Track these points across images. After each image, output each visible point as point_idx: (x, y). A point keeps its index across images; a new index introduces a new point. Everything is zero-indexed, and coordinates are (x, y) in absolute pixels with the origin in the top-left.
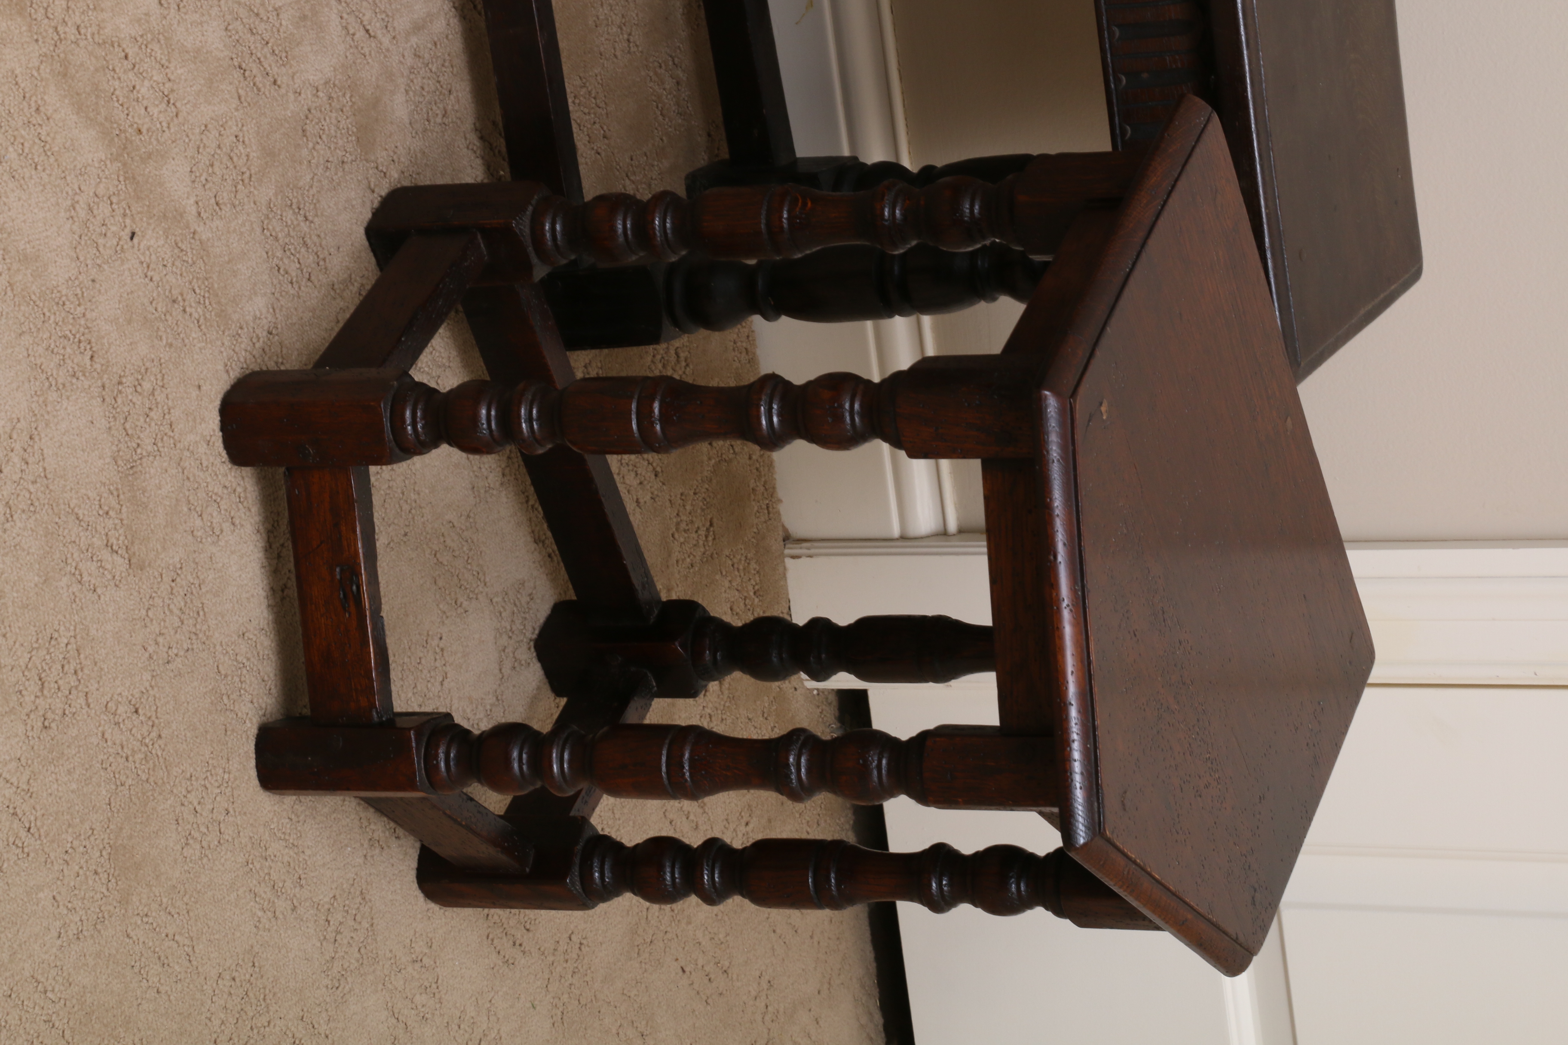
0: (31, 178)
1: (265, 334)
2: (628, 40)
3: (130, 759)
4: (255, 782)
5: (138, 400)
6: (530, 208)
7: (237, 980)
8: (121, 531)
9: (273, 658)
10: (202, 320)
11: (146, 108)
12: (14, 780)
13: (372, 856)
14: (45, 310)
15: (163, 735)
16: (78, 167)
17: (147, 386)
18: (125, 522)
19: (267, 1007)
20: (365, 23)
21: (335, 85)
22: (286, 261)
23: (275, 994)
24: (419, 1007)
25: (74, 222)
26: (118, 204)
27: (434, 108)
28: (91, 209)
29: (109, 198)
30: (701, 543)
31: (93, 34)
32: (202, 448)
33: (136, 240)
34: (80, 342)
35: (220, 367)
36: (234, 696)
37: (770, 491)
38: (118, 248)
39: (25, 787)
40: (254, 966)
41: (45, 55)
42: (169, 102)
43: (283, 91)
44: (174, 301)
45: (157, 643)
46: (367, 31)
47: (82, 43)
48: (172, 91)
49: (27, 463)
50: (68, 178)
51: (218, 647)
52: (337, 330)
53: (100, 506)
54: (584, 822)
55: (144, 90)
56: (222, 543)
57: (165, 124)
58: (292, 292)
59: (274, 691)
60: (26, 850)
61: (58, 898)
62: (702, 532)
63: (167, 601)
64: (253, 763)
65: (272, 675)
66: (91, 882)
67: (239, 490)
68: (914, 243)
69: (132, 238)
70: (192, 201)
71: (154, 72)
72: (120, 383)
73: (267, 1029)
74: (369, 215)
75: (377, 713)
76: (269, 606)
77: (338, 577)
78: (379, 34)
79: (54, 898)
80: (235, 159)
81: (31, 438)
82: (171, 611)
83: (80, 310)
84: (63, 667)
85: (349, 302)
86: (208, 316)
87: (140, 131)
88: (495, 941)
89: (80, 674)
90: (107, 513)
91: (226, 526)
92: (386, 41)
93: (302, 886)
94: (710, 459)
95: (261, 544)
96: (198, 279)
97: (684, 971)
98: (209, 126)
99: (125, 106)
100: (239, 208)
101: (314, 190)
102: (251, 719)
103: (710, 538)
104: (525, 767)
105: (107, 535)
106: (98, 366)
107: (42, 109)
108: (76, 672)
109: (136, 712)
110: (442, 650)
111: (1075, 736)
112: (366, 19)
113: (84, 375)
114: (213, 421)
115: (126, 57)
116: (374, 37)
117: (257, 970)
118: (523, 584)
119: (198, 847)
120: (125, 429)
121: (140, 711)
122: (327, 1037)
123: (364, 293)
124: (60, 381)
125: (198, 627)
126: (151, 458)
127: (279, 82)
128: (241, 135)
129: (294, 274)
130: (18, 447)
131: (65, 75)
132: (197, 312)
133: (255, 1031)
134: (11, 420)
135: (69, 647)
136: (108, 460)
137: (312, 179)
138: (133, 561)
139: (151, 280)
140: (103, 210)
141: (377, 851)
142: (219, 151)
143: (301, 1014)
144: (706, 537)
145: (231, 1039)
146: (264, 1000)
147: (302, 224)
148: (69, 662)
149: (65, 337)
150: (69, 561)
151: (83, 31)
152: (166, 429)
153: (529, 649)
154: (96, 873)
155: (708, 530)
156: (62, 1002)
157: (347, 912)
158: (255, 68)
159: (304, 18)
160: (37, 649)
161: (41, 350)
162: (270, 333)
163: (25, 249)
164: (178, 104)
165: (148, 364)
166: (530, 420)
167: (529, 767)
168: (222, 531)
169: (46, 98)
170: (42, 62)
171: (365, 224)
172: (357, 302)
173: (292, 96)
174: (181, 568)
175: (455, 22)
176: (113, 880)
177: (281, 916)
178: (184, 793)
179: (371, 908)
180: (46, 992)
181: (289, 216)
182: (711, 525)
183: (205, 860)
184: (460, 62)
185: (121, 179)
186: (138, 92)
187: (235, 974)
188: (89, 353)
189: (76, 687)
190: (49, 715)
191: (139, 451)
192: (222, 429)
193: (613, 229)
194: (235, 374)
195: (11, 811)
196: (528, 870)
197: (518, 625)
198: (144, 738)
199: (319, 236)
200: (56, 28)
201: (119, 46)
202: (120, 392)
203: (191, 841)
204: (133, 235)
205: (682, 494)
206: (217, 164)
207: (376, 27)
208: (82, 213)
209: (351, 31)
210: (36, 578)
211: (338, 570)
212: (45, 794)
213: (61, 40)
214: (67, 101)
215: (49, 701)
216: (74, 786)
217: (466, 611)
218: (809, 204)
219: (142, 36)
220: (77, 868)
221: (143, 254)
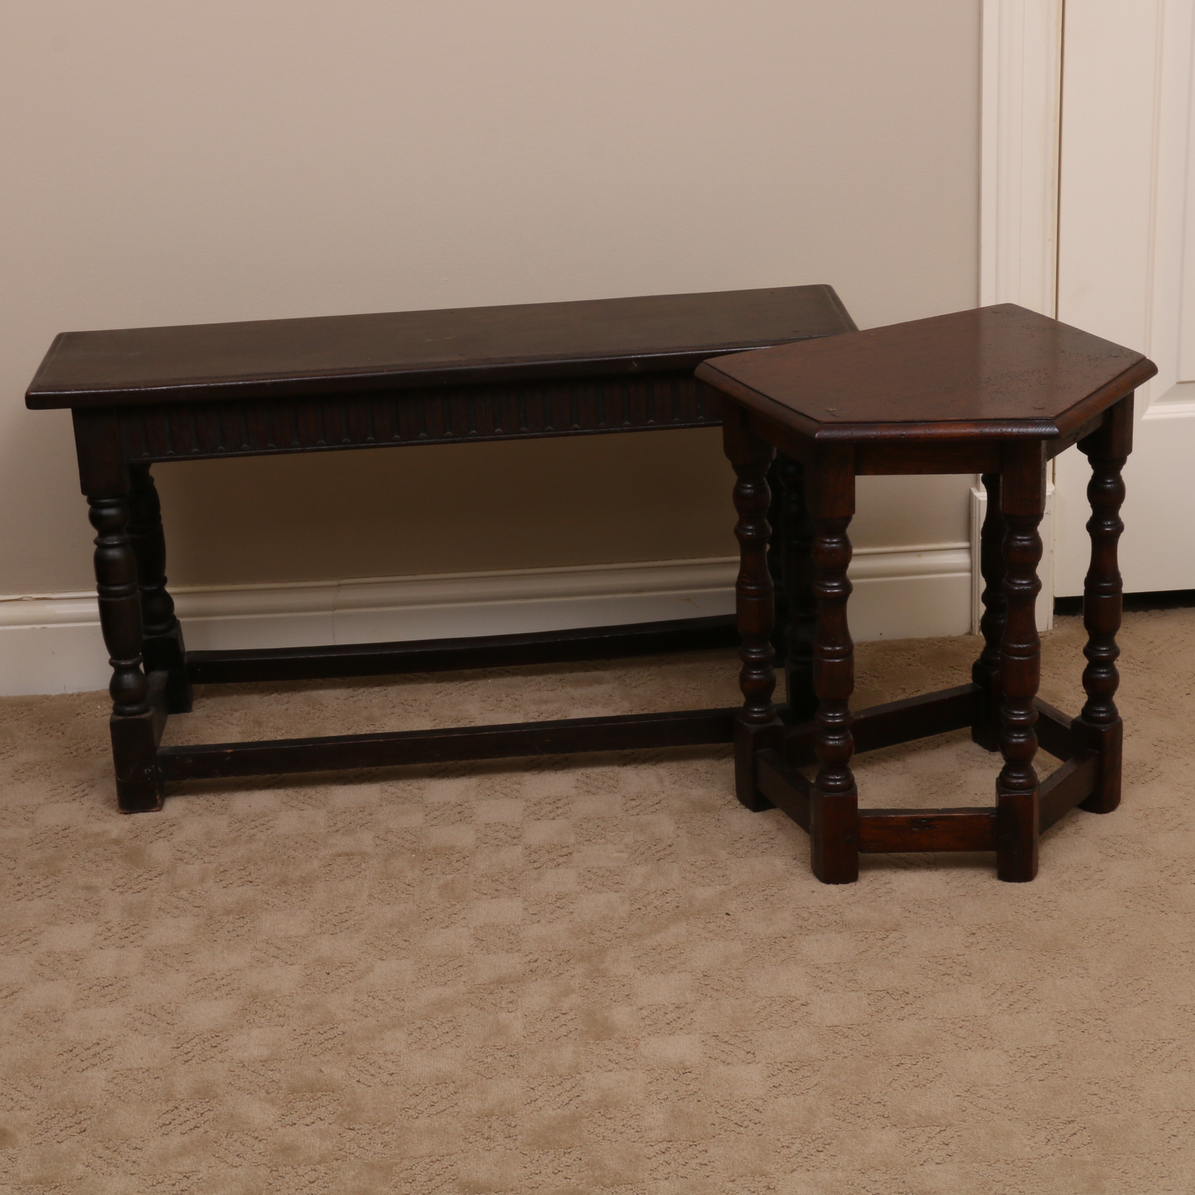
0: (687, 956)
1: (794, 861)
2: (694, 689)
3: (998, 938)
4: (1028, 884)
5: (812, 920)
6: (745, 724)
7: (1132, 899)
8: (877, 933)
9: (964, 870)
10: (780, 888)
11: (667, 903)
12: (993, 991)
13: (1084, 833)
14: (754, 956)
15: (990, 923)
16: (687, 934)
17: (806, 915)
18: (873, 931)
19: (1150, 887)
20: (652, 804)
21: (679, 820)
22: (760, 848)
23: (1144, 883)
24: (1172, 817)
25: (714, 939)
26: (710, 919)
27: (703, 777)
28: (710, 931)
29: (707, 923)
30: (960, 672)
31: (624, 922)
32: (845, 893)
33: (730, 913)
34: (775, 942)
35: (806, 882)
36: (979, 889)
37: (943, 640)
38: (733, 921)
39: (998, 987)
40: (1126, 891)
41: (628, 943)
42: (667, 893)
43: (675, 842)
44: (767, 900)
45: (941, 922)
46: (657, 803)
47: (627, 927)
48: (661, 890)
49: (830, 971)
50: (691, 939)
51: (950, 895)
52: (801, 829)
53: (862, 941)
54: (1075, 722)
55: (656, 903)
56: (897, 889)
57: (677, 896)
58: (776, 847)
59: (981, 871)
60: (1032, 988)
61: (1062, 976)
62: (955, 672)
63: (920, 916)
64: (1017, 884)
65: (973, 872)
66: (1059, 961)
67: (871, 879)
68: (766, 521)
69: (729, 915)
70: (718, 887)
71: (650, 897)
72: (801, 927)
73: (1162, 887)
74: (748, 810)
75: (991, 814)
76: (936, 870)
77: (917, 829)
78: (659, 798)
79: (1062, 978)
80: (702, 866)
81: (818, 968)
82: (926, 914)
83: (758, 941)
84: (941, 964)
85: (789, 822)
86: (777, 885)
87: (677, 907)
88: (1147, 780)
89: (946, 957)
90: (866, 938)
91: (888, 886)
92: (663, 796)
93: (1090, 867)
94: (917, 666)
95: (902, 871)
96: (758, 888)
97: (1189, 694)
98: (683, 876)
99: (663, 911)
100: (728, 867)
101: (728, 833)
102: (994, 883)
103: (959, 668)
104: (1022, 735)
105: (877, 939)
106: (789, 936)
107: (654, 947)
108: (945, 959)
109: (974, 934)
110: (983, 794)
111: (999, 430)
112: (651, 804)
113: (792, 942)
114: (832, 888)
115: (640, 909)
116: (660, 800)
117: (1129, 890)
118: (959, 755)
119: (1054, 912)
120: (825, 927)
121: (974, 932)
122: (1175, 861)
123: (786, 816)
124: (792, 953)
125: (937, 903)
126: (843, 916)
127: (670, 844)
128: (691, 863)
129: (768, 846)
130: (821, 974)
131: (640, 935)
132: (775, 890)
133: (1162, 893)
134: (805, 976)
135: (931, 961)
136: (839, 935)
137: (722, 833)
138: (894, 929)
139: (752, 908)
140: (712, 926)
141: (1081, 831)
142: (697, 873)
143: (1159, 872)
144: (958, 670)
145: (1163, 905)
146: (1146, 888)
147: (744, 840)
148: (939, 962)
149: (770, 949)
150: (886, 957)
151: (621, 926)
152: (830, 908)
153: (994, 754)
154: (1054, 959)
155: (955, 669)
156: (1119, 979)
157: (1110, 847)
158: (661, 853)
159: (642, 830)
160: (927, 975)
161: (774, 960)
162: (795, 859)
163: (721, 961)
164: (668, 888)
165: (794, 913)
166: (834, 718)
167: (1021, 733)
168: (890, 888)
169: (649, 945)
170: (631, 945)
171: (751, 812)
172: (789, 819)
173: (679, 839)
174: (904, 908)
175: (662, 765)
176: (1061, 951)
177: (1103, 877)
178: (1023, 916)
179: (1112, 836)
180: (1111, 986)
181: (738, 845)
182: (952, 667)
183: (1063, 909)
184: (683, 764)
185: (698, 917)
186: (658, 905)
187: (1128, 900)
188: (782, 939)
189: (953, 959)
190: (963, 973)
191: (838, 921)
192: (837, 884)
193: (756, 680)
194: (811, 876)
195: (1010, 994)
196: (1097, 752)
197: (980, 759)
198: (989, 932)
199: (752, 833)
200: (617, 937)
201: (633, 911)
202: (805, 927)
203: (1051, 915)
204: (728, 914)
205: (932, 680)
206: (703, 875)
207: (656, 799)
208: (711, 935)
209: (655, 810)
210: (890, 972)
211: (914, 829)
212: (1005, 978)
213: (623, 936)
214: (653, 936)
215: (956, 972)
216: (1004, 964)
217: (965, 781)
218: (745, 575)
219: (631, 901)
220: (1049, 967)
221: (739, 910)
